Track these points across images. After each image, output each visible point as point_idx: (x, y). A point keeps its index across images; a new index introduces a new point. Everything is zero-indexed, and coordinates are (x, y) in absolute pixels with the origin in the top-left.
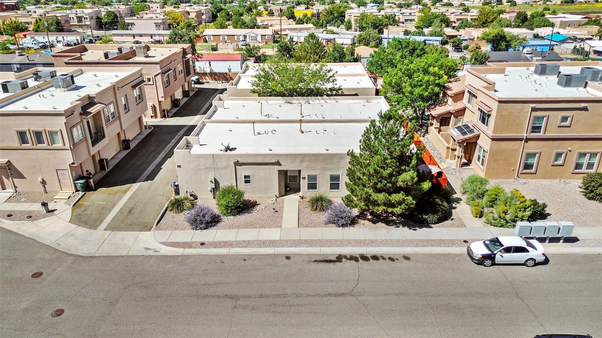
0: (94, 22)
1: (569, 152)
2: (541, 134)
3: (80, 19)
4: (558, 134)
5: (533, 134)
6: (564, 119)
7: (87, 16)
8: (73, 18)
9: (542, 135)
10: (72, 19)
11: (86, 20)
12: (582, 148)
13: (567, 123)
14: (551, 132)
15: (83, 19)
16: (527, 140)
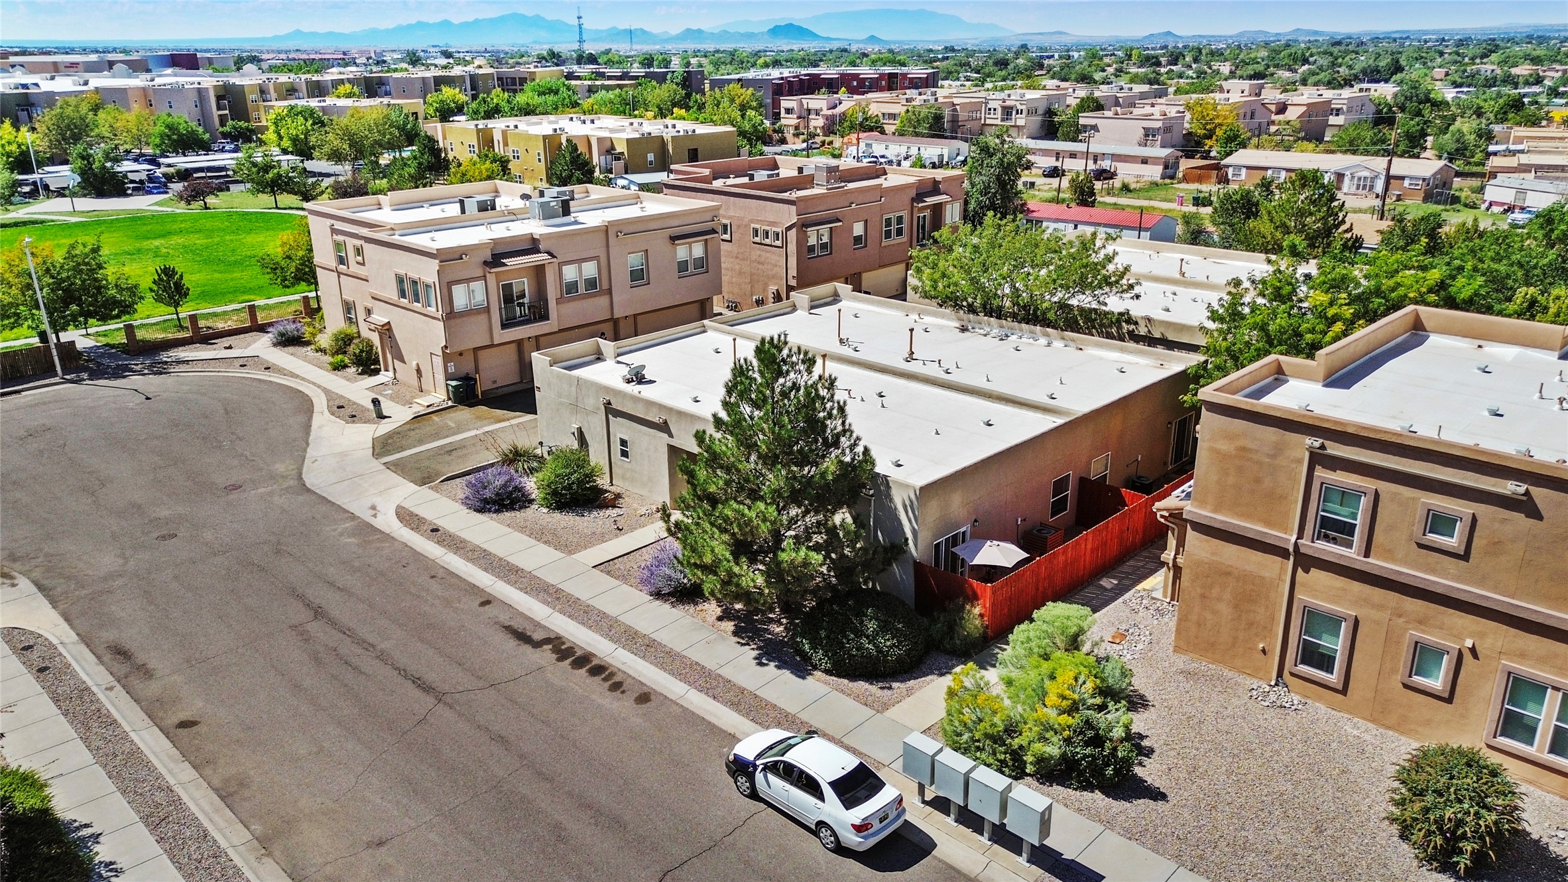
0: (1037, 119)
1: (1468, 657)
2: (1351, 554)
3: (1007, 112)
4: (1418, 569)
5: (1321, 544)
6: (1440, 523)
7: (1024, 107)
8: (995, 110)
9: (1355, 556)
10: (992, 111)
11: (1019, 116)
12: (1522, 655)
13: (1453, 542)
14: (1389, 555)
15: (1014, 113)
16: (1305, 562)
